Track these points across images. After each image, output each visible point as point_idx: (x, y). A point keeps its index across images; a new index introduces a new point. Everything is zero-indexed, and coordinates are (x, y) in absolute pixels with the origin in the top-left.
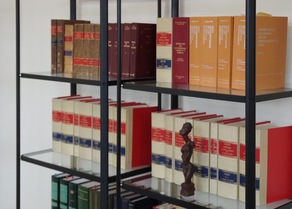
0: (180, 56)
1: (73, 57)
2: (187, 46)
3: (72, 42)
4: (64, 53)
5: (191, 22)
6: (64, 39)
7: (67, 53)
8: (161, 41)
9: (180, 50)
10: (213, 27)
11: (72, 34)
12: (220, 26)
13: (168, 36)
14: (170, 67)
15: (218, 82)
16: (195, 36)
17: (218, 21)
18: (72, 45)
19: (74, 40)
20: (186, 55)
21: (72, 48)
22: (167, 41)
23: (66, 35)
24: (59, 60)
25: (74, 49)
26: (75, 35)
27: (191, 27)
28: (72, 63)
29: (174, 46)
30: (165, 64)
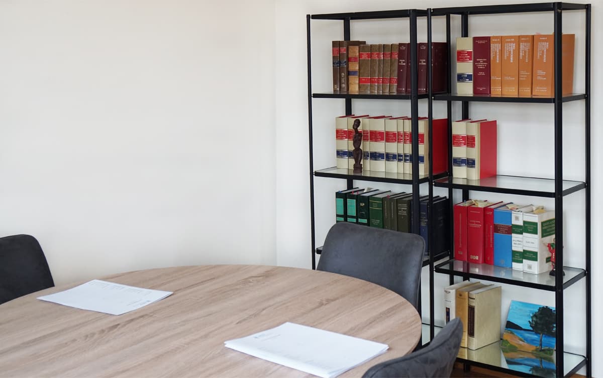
0: (481, 70)
1: (359, 76)
2: (489, 61)
3: (358, 63)
4: (349, 73)
5: (492, 40)
6: (349, 60)
7: (352, 73)
8: (461, 58)
9: (481, 65)
10: (514, 45)
11: (358, 54)
12: (521, 43)
13: (469, 53)
14: (471, 80)
15: (520, 91)
16: (496, 52)
17: (519, 39)
18: (358, 65)
19: (359, 60)
20: (488, 69)
21: (357, 68)
22: (468, 58)
23: (350, 56)
24: (343, 81)
25: (359, 69)
26: (360, 56)
27: (492, 45)
28: (357, 82)
29: (475, 61)
30: (467, 78)
